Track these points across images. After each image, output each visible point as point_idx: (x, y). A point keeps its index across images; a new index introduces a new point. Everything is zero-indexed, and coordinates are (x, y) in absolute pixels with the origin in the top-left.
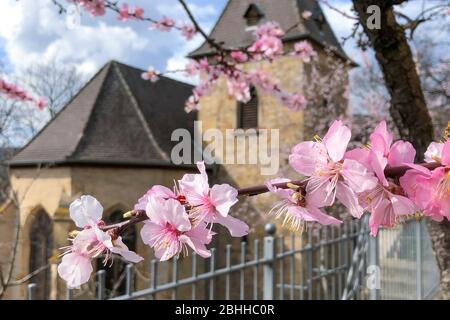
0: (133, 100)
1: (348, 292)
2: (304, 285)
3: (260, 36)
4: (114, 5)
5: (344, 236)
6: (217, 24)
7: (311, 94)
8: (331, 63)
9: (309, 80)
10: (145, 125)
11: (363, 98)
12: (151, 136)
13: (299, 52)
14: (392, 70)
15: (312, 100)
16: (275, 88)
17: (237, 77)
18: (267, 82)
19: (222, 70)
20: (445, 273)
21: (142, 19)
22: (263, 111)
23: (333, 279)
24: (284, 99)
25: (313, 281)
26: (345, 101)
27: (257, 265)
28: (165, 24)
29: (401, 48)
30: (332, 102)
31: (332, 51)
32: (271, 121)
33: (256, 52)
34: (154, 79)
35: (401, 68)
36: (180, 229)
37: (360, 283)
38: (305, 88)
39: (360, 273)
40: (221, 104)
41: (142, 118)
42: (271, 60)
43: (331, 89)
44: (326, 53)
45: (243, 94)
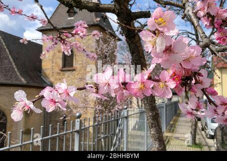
0: (7, 51)
1: (114, 147)
2: (94, 142)
3: (77, 27)
4: (7, 6)
5: (113, 119)
6: (53, 14)
7: (99, 52)
8: (109, 38)
9: (98, 46)
10: (13, 64)
11: (123, 55)
12: (16, 69)
13: (94, 35)
14: (133, 46)
15: (99, 55)
16: (84, 50)
17: (66, 44)
18: (80, 47)
19: (60, 40)
20: (152, 130)
21: (22, 15)
22: (76, 59)
23: (107, 139)
24: (87, 55)
25: (98, 140)
26: (115, 56)
27: (72, 132)
28: (32, 18)
29: (136, 37)
30: (109, 57)
31: (109, 32)
32: (80, 64)
33: (75, 34)
34: (26, 43)
35: (136, 45)
36: (56, 101)
37: (119, 143)
38: (96, 49)
39: (119, 138)
40: (54, 55)
41: (11, 60)
42: (82, 38)
43: (108, 50)
44: (107, 33)
45: (68, 52)
